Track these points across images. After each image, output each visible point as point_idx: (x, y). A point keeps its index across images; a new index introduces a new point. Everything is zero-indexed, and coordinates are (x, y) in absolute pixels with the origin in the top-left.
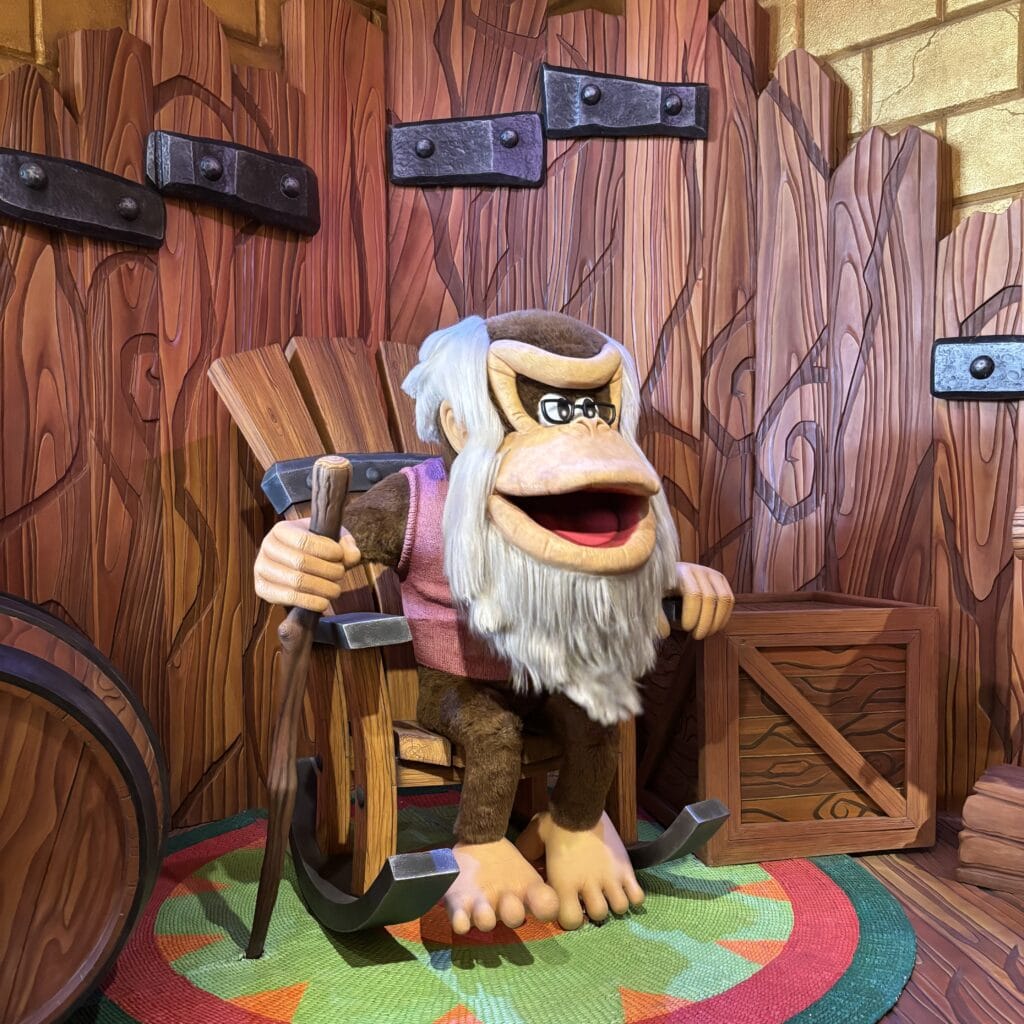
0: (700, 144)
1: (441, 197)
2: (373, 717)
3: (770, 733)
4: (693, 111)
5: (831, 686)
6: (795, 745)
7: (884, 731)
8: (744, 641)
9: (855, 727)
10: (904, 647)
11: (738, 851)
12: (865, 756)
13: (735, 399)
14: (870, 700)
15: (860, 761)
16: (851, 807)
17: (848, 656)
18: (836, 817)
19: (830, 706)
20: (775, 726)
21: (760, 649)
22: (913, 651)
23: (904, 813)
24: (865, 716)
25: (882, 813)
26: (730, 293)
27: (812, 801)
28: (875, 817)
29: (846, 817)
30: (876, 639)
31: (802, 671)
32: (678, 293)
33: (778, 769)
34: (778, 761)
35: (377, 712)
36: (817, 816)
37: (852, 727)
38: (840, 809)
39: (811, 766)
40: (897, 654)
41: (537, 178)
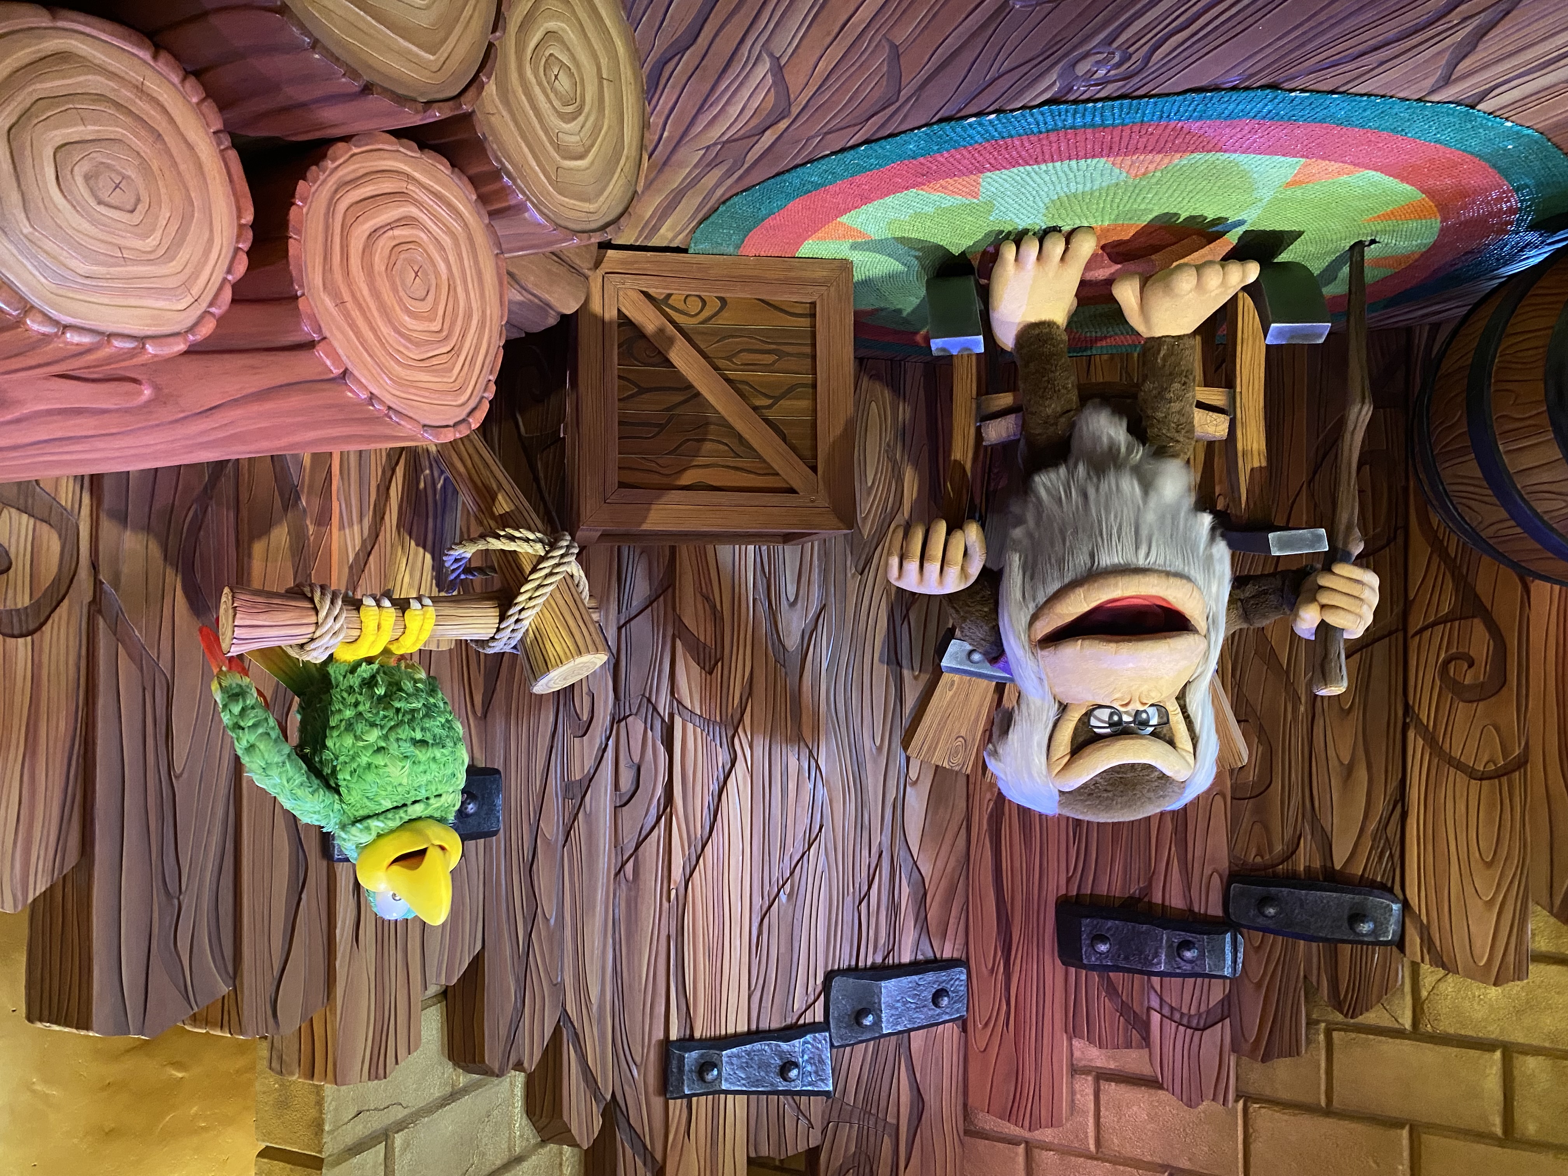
0: (673, 1036)
1: (919, 953)
2: (1256, 464)
3: (777, 399)
4: (686, 1068)
5: (708, 446)
6: (747, 383)
7: (642, 391)
8: (812, 501)
9: (678, 398)
10: (622, 485)
11: (820, 274)
12: (668, 363)
13: (636, 759)
14: (662, 427)
15: (674, 356)
16: (681, 306)
17: (686, 479)
18: (699, 297)
19: (708, 424)
20: (769, 407)
21: (792, 491)
22: (613, 477)
23: (621, 293)
24: (668, 409)
25: (646, 294)
26: (641, 876)
27: (726, 320)
28: (652, 291)
29: (687, 296)
30: (658, 497)
31: (740, 465)
32: (696, 873)
33: (770, 359)
34: (767, 368)
35: (1252, 470)
36: (722, 300)
37: (682, 398)
38: (694, 306)
39: (729, 358)
40: (631, 477)
41: (837, 982)
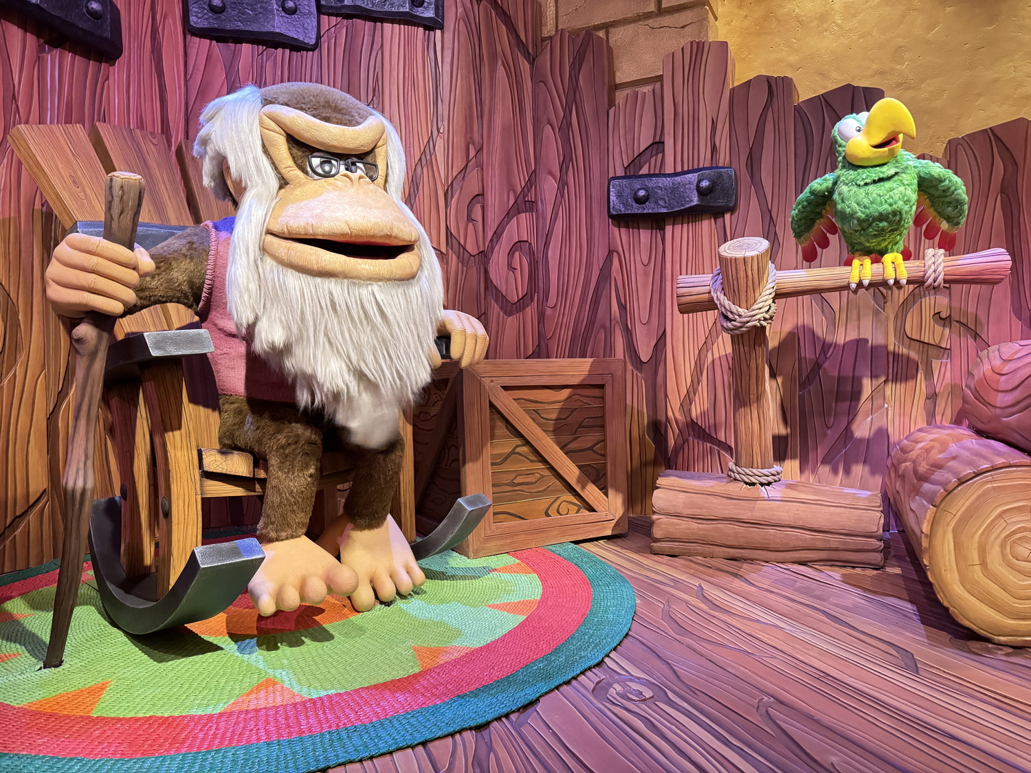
0: (438, 32)
1: (233, 48)
2: (177, 433)
3: (513, 452)
4: (433, 6)
5: (554, 416)
6: (531, 461)
7: (591, 448)
8: (492, 381)
9: (572, 446)
10: (602, 387)
11: (492, 545)
12: (580, 467)
13: (470, 225)
14: (580, 426)
15: (577, 472)
16: (571, 506)
17: (565, 393)
18: (561, 515)
19: (554, 431)
20: (517, 446)
21: (505, 388)
22: (608, 389)
23: (607, 509)
24: (577, 438)
25: (592, 510)
26: (464, 146)
27: (544, 503)
28: (587, 513)
29: (567, 514)
30: (583, 380)
31: (534, 405)
32: (426, 141)
33: (519, 480)
34: (519, 473)
35: (180, 428)
36: (547, 515)
37: (569, 446)
38: (563, 509)
39: (543, 476)
40: (596, 392)
41: (313, 42)
